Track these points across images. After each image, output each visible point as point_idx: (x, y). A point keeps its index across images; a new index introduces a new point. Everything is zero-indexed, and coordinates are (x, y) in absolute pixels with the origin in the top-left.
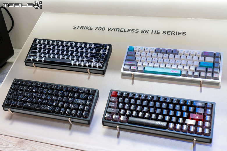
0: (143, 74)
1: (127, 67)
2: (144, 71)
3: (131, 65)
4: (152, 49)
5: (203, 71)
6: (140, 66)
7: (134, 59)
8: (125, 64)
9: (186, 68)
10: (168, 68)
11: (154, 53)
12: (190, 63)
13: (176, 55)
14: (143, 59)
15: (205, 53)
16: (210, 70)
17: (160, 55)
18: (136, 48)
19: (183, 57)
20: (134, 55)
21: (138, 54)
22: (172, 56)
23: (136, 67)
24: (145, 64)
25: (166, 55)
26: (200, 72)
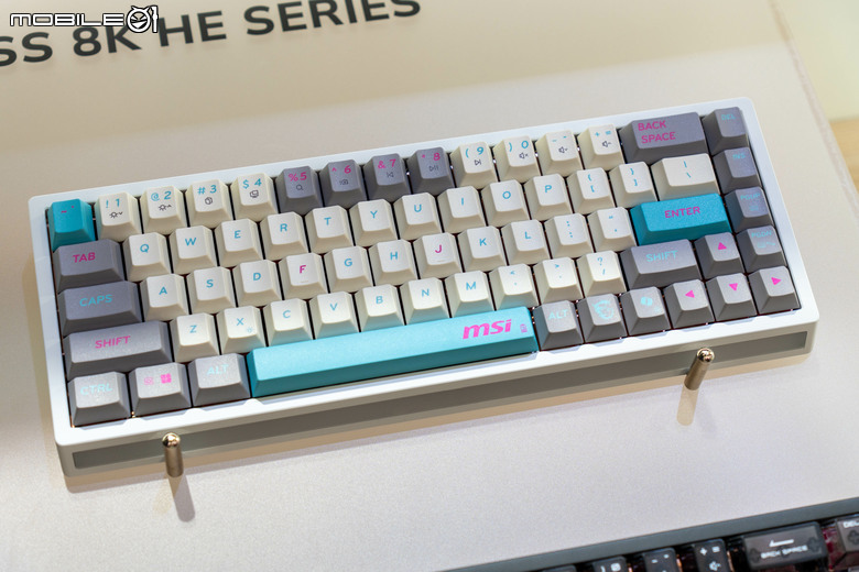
0: (252, 408)
1: (99, 391)
2: (251, 387)
3: (126, 368)
4: (253, 187)
5: (683, 275)
6: (203, 350)
7: (130, 306)
8: (72, 372)
9: (559, 275)
10: (429, 315)
11: (274, 221)
12: (570, 229)
13: (452, 194)
14: (210, 283)
15: (647, 132)
16: (723, 249)
17: (328, 221)
18: (113, 201)
19: (505, 196)
20: (115, 266)
21: (144, 251)
22: (417, 208)
23: (174, 369)
24: (240, 325)
25: (373, 214)
26: (663, 283)
